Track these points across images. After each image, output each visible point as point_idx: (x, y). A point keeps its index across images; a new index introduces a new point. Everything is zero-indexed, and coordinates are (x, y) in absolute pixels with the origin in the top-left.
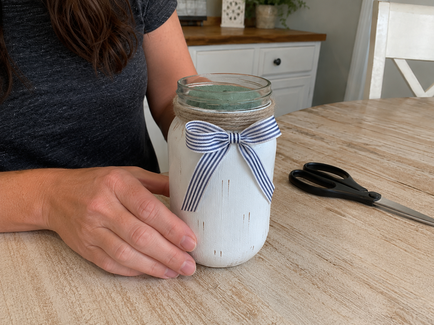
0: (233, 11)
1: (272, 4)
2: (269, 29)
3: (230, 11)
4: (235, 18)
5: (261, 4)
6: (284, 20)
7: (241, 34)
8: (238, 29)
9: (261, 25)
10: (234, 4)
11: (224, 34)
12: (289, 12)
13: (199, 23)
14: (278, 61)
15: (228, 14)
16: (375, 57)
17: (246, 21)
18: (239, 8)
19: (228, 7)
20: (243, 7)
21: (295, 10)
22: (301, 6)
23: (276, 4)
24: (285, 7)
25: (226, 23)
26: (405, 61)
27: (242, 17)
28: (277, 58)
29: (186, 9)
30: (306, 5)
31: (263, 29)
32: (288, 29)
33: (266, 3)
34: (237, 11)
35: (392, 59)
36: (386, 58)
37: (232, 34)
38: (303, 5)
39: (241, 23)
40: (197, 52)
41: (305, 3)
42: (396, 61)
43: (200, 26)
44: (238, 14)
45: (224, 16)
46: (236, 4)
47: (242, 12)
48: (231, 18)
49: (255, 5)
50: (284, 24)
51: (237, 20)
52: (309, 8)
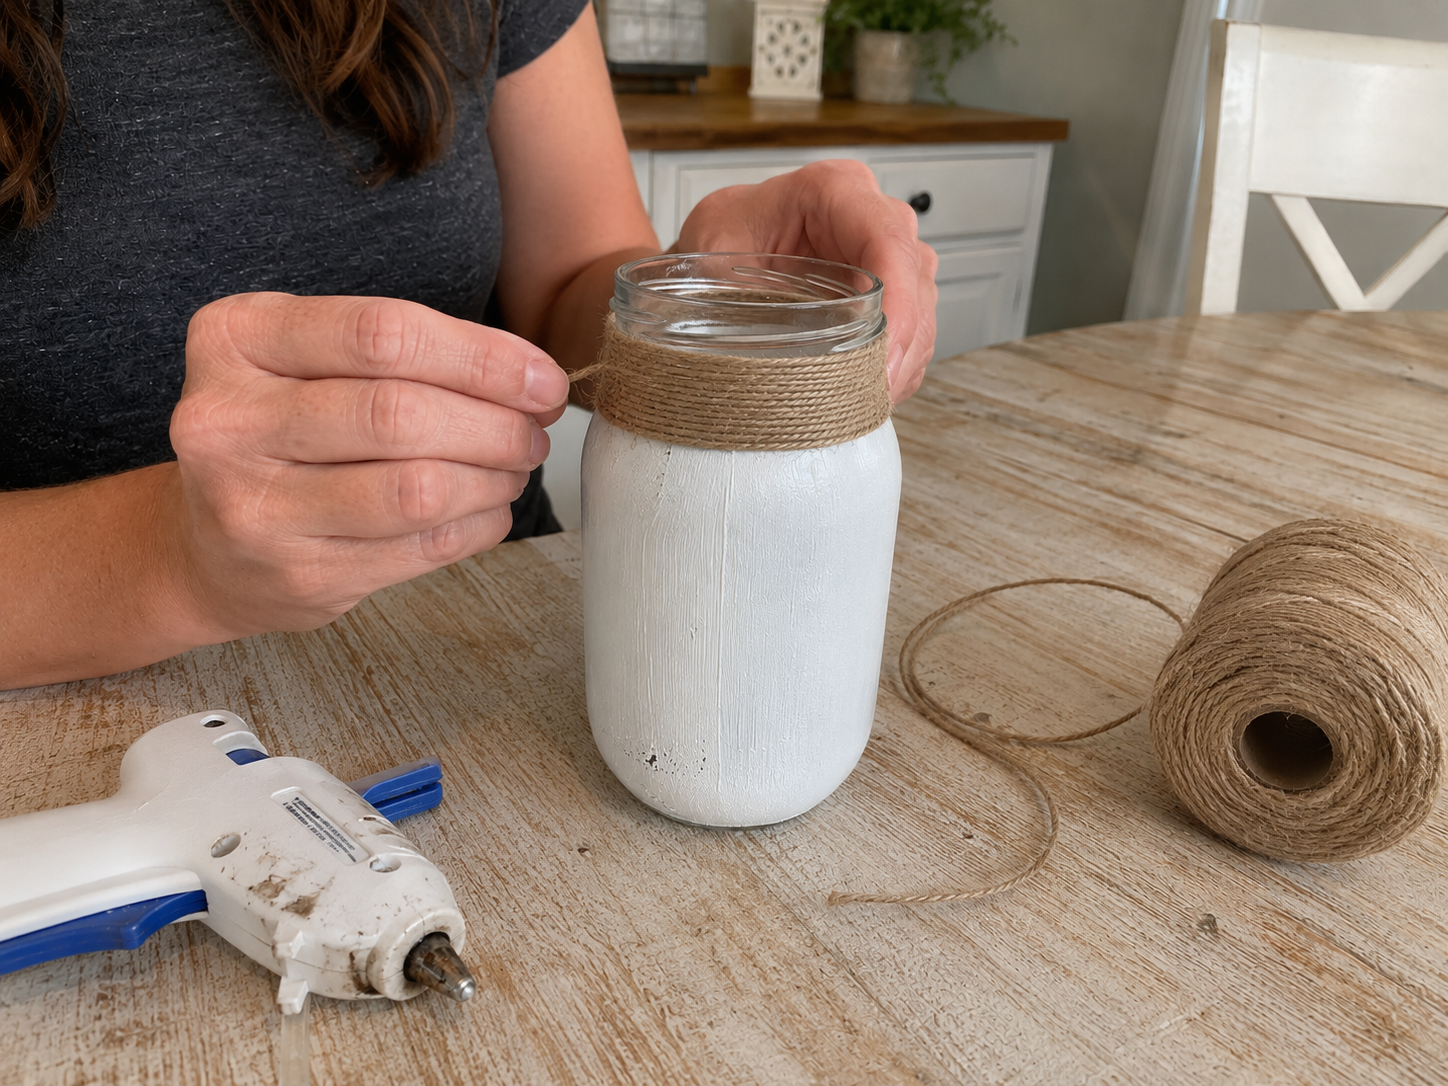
0: (787, 50)
1: (904, 29)
2: (893, 106)
3: (777, 50)
4: (793, 72)
5: (869, 27)
6: (941, 78)
7: (810, 117)
8: (801, 105)
9: (868, 90)
10: (789, 28)
11: (760, 118)
12: (956, 55)
13: (682, 86)
14: (921, 202)
15: (770, 59)
16: (1217, 189)
17: (827, 81)
18: (805, 41)
19: (772, 39)
20: (816, 37)
21: (973, 48)
22: (990, 35)
23: (916, 30)
24: (944, 40)
25: (766, 85)
26: (1305, 203)
27: (813, 68)
28: (919, 189)
29: (646, 41)
30: (1007, 31)
31: (878, 105)
32: (952, 106)
33: (886, 26)
34: (799, 50)
35: (1269, 197)
36: (1252, 194)
37: (785, 118)
38: (997, 35)
39: (810, 86)
40: (680, 169)
41: (1002, 28)
42: (1280, 202)
43: (688, 93)
44: (803, 60)
45: (761, 68)
46: (797, 27)
47: (813, 51)
48: (779, 72)
49: (851, 32)
50: (941, 90)
51: (799, 77)
52: (1015, 43)
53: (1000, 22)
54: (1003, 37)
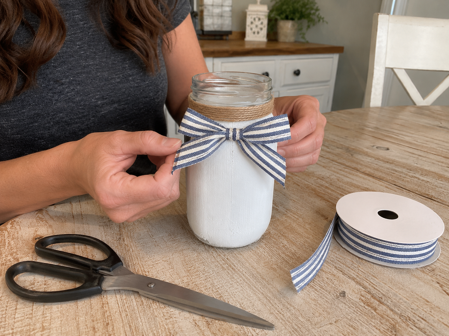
0: (257, 26)
1: (292, 19)
2: (290, 43)
3: (253, 26)
4: (258, 33)
5: (282, 19)
6: (304, 34)
7: (263, 46)
8: (260, 43)
9: (282, 38)
10: (257, 19)
11: (248, 47)
12: (309, 27)
13: (224, 37)
14: (297, 72)
15: (251, 29)
16: (375, 67)
17: (268, 35)
18: (262, 23)
19: (252, 23)
20: (266, 22)
21: (314, 25)
22: (319, 21)
23: (296, 19)
24: (305, 22)
25: (250, 37)
26: (404, 70)
27: (264, 32)
28: (296, 69)
29: (213, 24)
30: (325, 19)
31: (285, 43)
32: (307, 42)
33: (287, 18)
34: (260, 26)
35: (392, 69)
36: (386, 68)
37: (255, 47)
38: (321, 21)
39: (264, 37)
40: (222, 63)
41: (323, 18)
42: (395, 70)
43: (226, 40)
44: (261, 29)
45: (248, 32)
46: (259, 19)
47: (265, 27)
48: (254, 33)
49: (276, 20)
50: (303, 38)
51: (260, 34)
52: (327, 23)
53: (322, 17)
54: (323, 21)
